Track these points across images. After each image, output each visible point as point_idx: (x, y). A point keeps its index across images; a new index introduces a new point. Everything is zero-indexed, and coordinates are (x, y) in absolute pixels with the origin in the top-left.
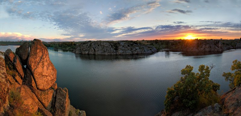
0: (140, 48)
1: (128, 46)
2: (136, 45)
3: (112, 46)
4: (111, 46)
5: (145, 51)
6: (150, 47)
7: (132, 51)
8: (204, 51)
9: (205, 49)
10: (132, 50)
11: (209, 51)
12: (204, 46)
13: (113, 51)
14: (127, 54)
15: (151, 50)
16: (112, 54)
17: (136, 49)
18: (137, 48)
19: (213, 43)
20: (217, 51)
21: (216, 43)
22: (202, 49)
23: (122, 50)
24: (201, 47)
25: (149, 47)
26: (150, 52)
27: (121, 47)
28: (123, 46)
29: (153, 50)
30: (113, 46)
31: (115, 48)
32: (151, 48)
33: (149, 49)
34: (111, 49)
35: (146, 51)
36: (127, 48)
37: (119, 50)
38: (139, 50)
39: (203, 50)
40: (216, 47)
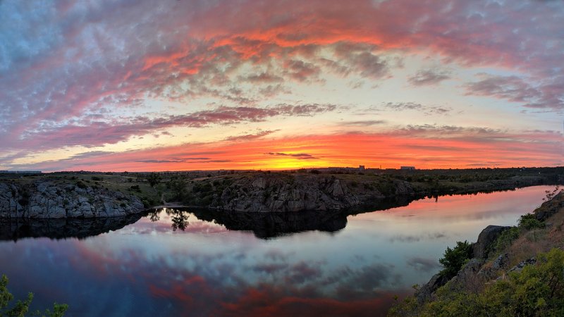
0: (90, 202)
1: (59, 193)
2: (81, 190)
3: (14, 193)
4: (10, 194)
5: (104, 210)
6: (125, 199)
7: (67, 210)
8: (284, 210)
9: (286, 203)
10: (67, 207)
11: (299, 211)
12: (283, 196)
13: (15, 209)
14: (53, 216)
15: (123, 205)
16: (13, 215)
17: (80, 204)
18: (83, 199)
19: (316, 185)
20: (328, 210)
21: (326, 183)
22: (279, 203)
23: (39, 205)
24: (276, 198)
25: (119, 199)
26: (119, 212)
27: (39, 195)
28: (44, 194)
29: (129, 207)
30: (17, 194)
31: (21, 198)
32: (125, 202)
33: (120, 202)
34: (12, 200)
35: (108, 209)
36: (53, 198)
37: (32, 203)
38: (88, 207)
39: (280, 208)
40: (325, 197)
